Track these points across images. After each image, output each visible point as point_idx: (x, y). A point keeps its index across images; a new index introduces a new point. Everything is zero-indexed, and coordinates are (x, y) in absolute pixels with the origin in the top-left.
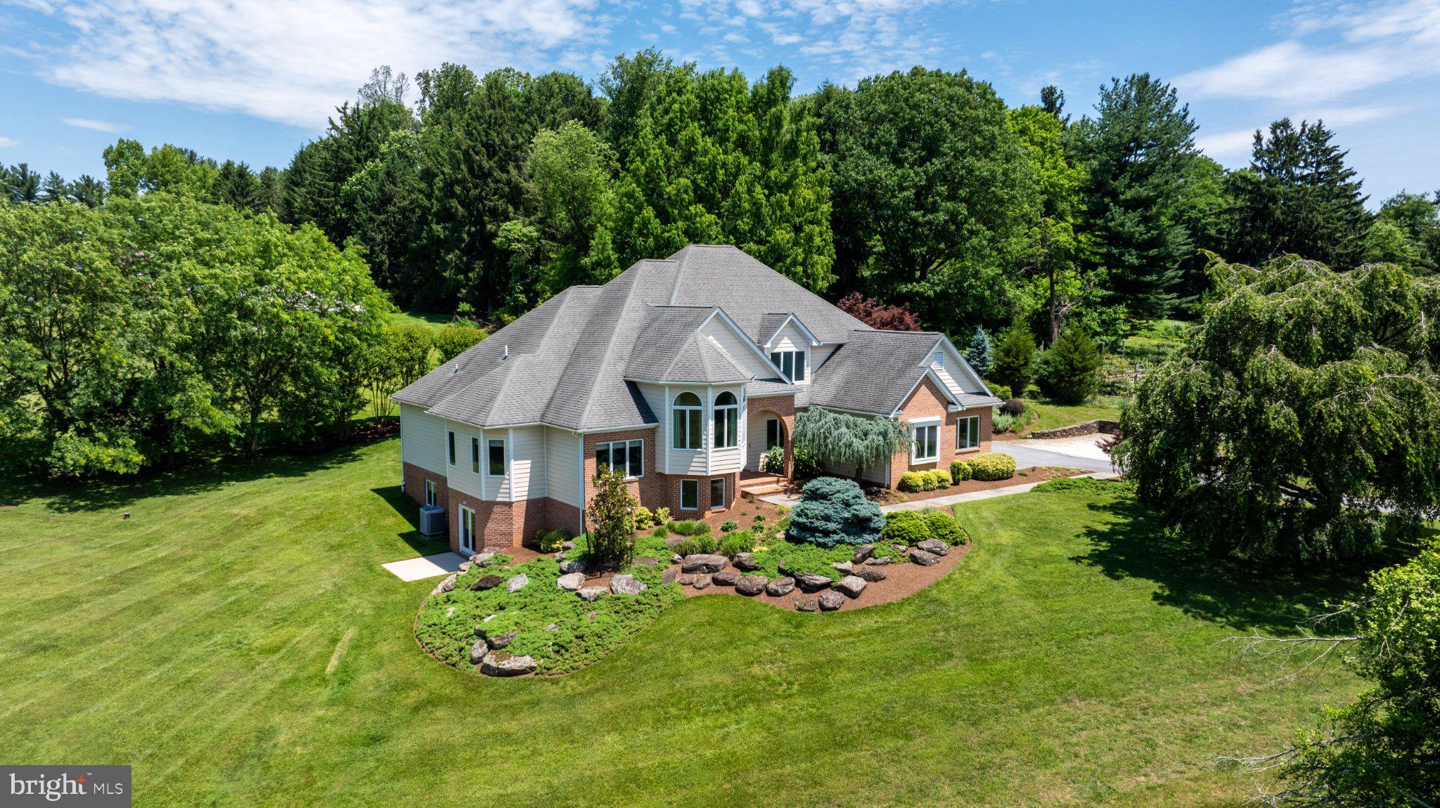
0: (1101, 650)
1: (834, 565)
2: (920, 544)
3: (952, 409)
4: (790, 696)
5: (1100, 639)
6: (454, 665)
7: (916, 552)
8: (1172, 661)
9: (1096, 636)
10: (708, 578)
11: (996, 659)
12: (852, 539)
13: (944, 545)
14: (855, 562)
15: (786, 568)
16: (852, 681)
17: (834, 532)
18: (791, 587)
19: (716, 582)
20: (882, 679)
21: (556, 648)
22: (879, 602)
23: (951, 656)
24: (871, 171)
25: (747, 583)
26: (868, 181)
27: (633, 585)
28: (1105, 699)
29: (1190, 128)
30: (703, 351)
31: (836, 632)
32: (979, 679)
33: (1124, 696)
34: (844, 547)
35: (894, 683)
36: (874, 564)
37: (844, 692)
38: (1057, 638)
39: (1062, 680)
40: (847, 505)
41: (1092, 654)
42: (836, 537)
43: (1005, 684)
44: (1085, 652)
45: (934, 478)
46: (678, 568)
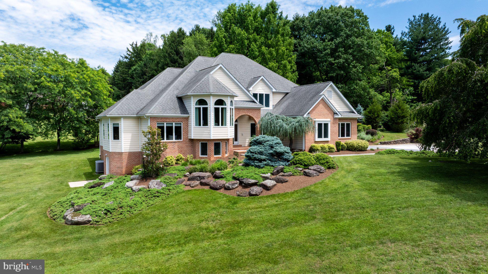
0: (407, 215)
1: (261, 175)
2: (310, 167)
3: (336, 116)
4: (216, 238)
5: (406, 210)
6: (55, 220)
7: (307, 171)
8: (453, 221)
9: (403, 208)
10: (198, 182)
11: (341, 220)
12: (273, 164)
13: (323, 168)
14: (272, 174)
15: (236, 176)
16: (254, 231)
17: (264, 160)
18: (237, 185)
19: (202, 184)
20: (271, 230)
21: (106, 212)
22: (281, 192)
23: (314, 218)
24: (313, 44)
25: (215, 184)
26: (312, 47)
27: (159, 185)
28: (408, 242)
29: (447, 33)
30: (211, 81)
31: (253, 206)
32: (328, 230)
33: (421, 241)
34: (269, 167)
35: (277, 232)
36: (283, 175)
37: (247, 237)
38: (380, 210)
39: (381, 231)
40: (272, 147)
41: (400, 217)
42: (265, 163)
43: (344, 233)
44: (396, 217)
45: (327, 147)
46: (186, 179)
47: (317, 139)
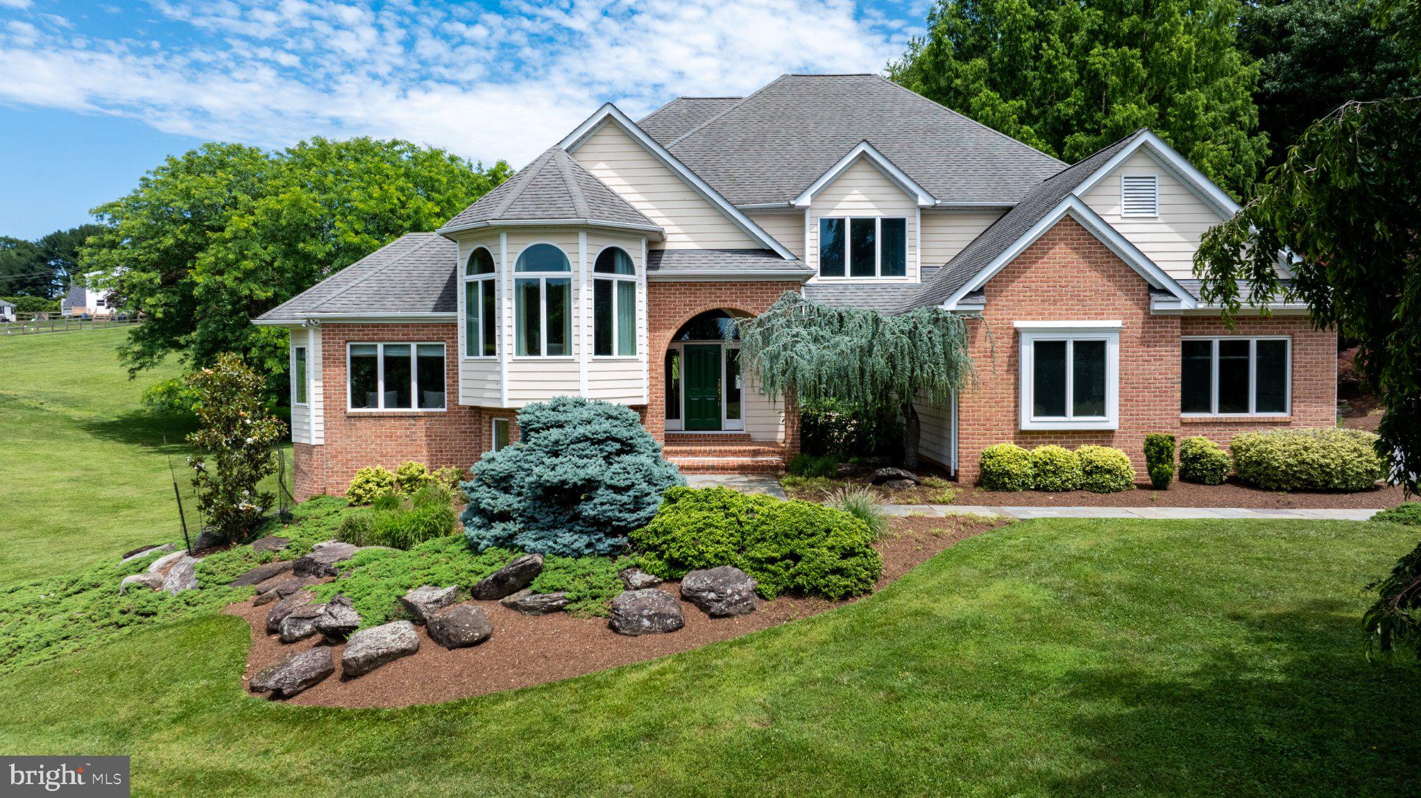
2: (687, 577)
3: (1160, 305)
14: (475, 592)
27: (186, 577)
36: (513, 606)
45: (1075, 464)
47: (1030, 420)
